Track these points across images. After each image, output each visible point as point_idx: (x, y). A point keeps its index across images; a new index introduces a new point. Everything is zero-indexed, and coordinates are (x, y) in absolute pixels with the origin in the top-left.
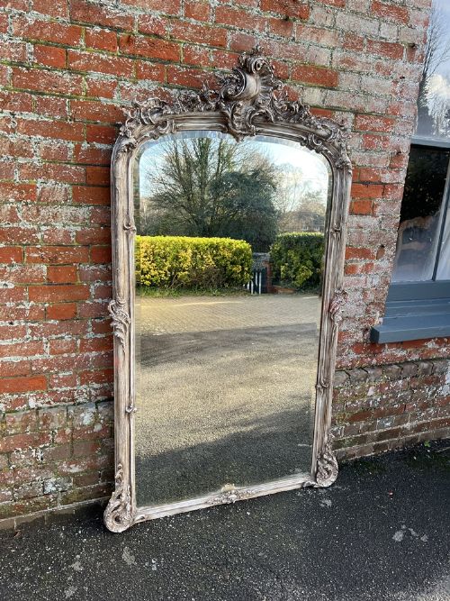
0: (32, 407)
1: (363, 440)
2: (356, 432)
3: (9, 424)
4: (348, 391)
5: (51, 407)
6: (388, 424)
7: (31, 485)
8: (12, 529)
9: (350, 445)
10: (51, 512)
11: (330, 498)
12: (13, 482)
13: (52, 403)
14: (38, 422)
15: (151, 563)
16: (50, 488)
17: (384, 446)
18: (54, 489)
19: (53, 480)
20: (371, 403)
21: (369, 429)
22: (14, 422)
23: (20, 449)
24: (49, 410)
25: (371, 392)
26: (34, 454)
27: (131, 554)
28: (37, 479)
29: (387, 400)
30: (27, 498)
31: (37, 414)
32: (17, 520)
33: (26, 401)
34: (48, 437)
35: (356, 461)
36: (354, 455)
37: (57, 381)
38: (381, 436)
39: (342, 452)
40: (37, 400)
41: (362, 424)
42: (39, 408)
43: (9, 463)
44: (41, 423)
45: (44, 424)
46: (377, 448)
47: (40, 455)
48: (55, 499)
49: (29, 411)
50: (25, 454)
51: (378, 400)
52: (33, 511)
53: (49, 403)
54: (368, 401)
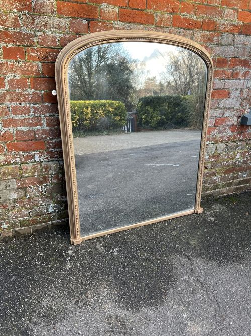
0: (37, 161)
1: (230, 185)
2: (226, 180)
3: (24, 170)
4: (226, 155)
5: (48, 161)
6: (245, 176)
7: (40, 208)
8: (30, 233)
9: (222, 188)
10: (52, 224)
11: (213, 217)
12: (28, 206)
13: (49, 158)
14: (42, 170)
15: (113, 250)
16: (51, 210)
17: (241, 188)
18: (53, 210)
19: (52, 205)
20: (237, 162)
21: (234, 178)
22: (26, 169)
23: (32, 186)
24: (48, 163)
25: (238, 156)
26: (40, 189)
27: (101, 246)
28: (43, 204)
29: (247, 161)
30: (38, 215)
31: (41, 165)
32: (32, 228)
33: (33, 157)
34: (48, 180)
35: (225, 197)
36: (224, 193)
37: (51, 144)
38: (240, 183)
39: (217, 192)
40: (40, 156)
41: (231, 175)
42: (41, 162)
43: (25, 195)
44: (44, 170)
45: (45, 171)
46: (237, 189)
47: (44, 190)
48: (54, 216)
49: (35, 163)
50: (35, 189)
51: (242, 161)
52: (41, 222)
53: (47, 158)
54: (236, 162)
